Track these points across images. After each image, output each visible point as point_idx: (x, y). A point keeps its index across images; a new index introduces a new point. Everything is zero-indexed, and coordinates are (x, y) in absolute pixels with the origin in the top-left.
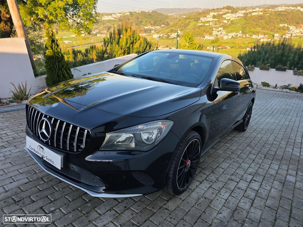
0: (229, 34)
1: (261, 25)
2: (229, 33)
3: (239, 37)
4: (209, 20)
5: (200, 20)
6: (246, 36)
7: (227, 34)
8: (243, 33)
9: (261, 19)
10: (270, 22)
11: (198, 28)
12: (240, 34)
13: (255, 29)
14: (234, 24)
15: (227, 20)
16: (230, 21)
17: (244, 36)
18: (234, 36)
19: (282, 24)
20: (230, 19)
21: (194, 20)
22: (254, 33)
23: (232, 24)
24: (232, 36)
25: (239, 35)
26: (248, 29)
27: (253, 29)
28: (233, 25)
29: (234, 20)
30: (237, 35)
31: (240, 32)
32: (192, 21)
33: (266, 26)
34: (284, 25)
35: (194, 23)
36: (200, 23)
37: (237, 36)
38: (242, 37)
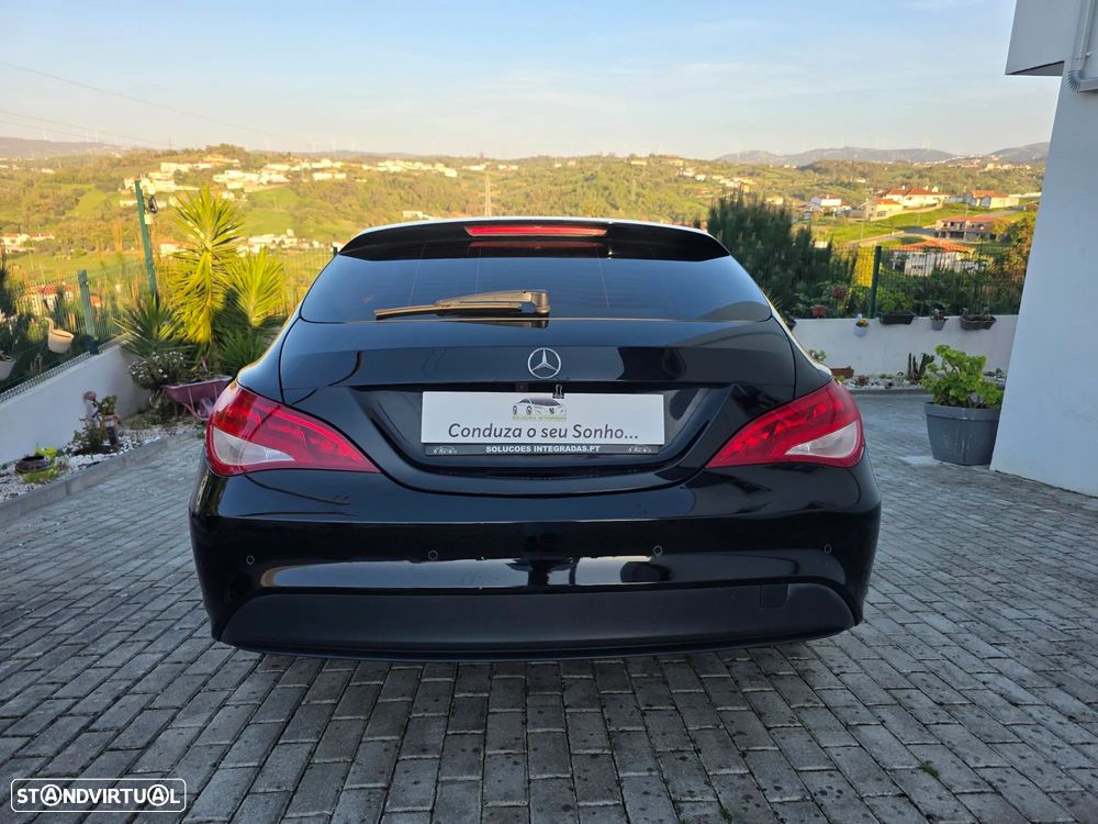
0: (253, 240)
1: (349, 210)
2: (251, 236)
3: (291, 248)
4: (164, 190)
5: (124, 188)
6: (311, 245)
7: (247, 240)
8: (299, 235)
9: (345, 194)
10: (374, 202)
11: (121, 215)
12: (289, 240)
13: (336, 224)
14: (261, 206)
15: (233, 191)
16: (244, 196)
17: (306, 246)
18: (272, 247)
19: (409, 209)
20: (242, 190)
21: (98, 187)
22: (334, 235)
23: (254, 205)
24: (263, 246)
25: (287, 241)
26: (310, 221)
27: (328, 226)
28: (258, 209)
29: (257, 194)
30: (282, 242)
31: (290, 232)
32: (90, 190)
33: (365, 214)
34: (414, 212)
35: (103, 197)
36: (126, 198)
37: (283, 246)
38: (301, 250)
